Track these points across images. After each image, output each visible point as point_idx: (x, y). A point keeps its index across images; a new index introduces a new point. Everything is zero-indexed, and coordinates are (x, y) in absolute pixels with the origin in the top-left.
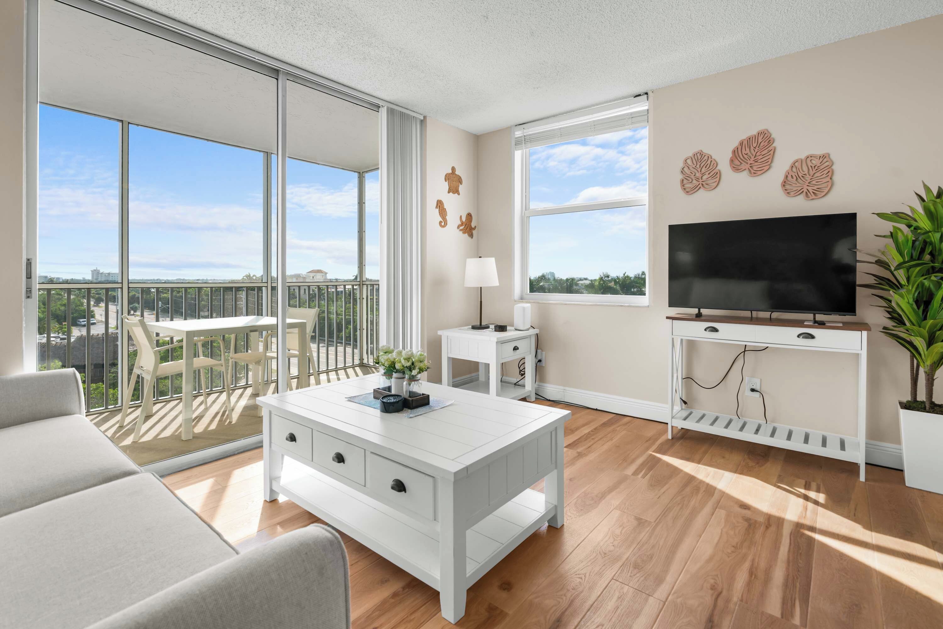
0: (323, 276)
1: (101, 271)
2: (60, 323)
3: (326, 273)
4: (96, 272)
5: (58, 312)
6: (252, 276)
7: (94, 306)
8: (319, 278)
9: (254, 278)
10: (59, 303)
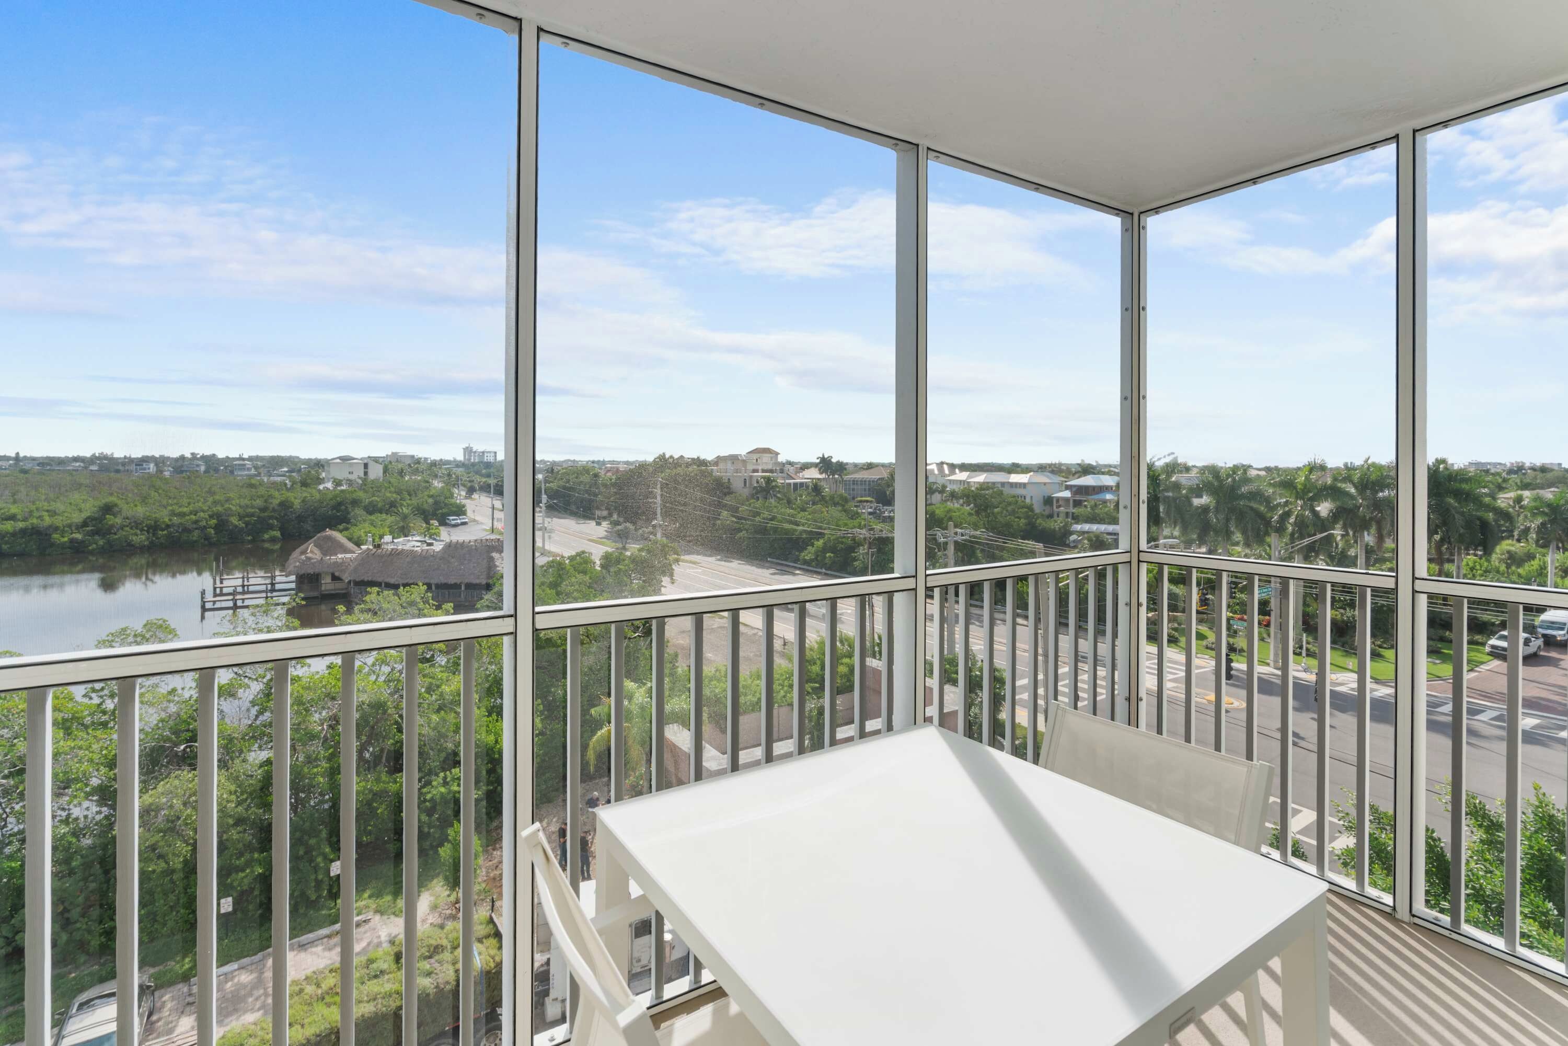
0: (771, 458)
1: (474, 450)
2: (427, 523)
3: (777, 454)
4: (468, 451)
5: (425, 506)
6: (667, 456)
7: (466, 498)
8: (766, 462)
9: (671, 460)
10: (426, 493)
